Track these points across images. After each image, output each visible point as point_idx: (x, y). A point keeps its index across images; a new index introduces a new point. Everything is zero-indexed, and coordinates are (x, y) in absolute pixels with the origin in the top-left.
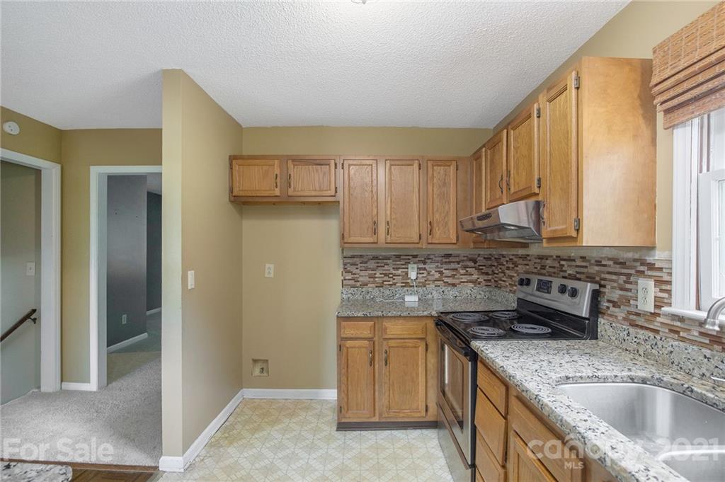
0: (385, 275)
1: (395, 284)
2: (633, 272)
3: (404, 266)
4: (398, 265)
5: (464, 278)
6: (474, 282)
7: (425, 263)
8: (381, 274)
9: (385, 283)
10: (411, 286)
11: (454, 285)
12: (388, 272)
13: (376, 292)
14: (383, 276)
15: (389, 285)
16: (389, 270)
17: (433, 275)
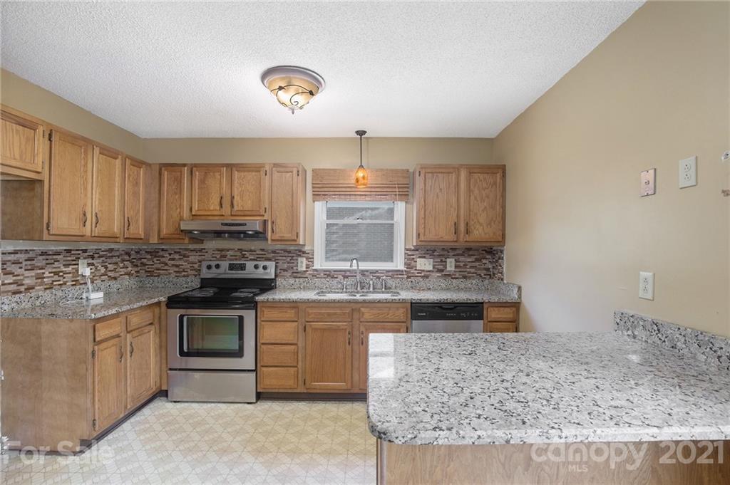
0: (56, 273)
1: (65, 283)
2: (294, 255)
3: (74, 262)
4: (69, 260)
5: (123, 271)
6: (129, 274)
7: (93, 258)
8: (50, 273)
9: (55, 283)
10: (82, 284)
11: (115, 278)
12: (58, 270)
13: (47, 296)
14: (52, 275)
15: (59, 285)
16: (59, 267)
17: (100, 270)
